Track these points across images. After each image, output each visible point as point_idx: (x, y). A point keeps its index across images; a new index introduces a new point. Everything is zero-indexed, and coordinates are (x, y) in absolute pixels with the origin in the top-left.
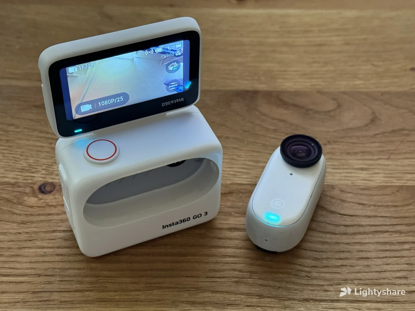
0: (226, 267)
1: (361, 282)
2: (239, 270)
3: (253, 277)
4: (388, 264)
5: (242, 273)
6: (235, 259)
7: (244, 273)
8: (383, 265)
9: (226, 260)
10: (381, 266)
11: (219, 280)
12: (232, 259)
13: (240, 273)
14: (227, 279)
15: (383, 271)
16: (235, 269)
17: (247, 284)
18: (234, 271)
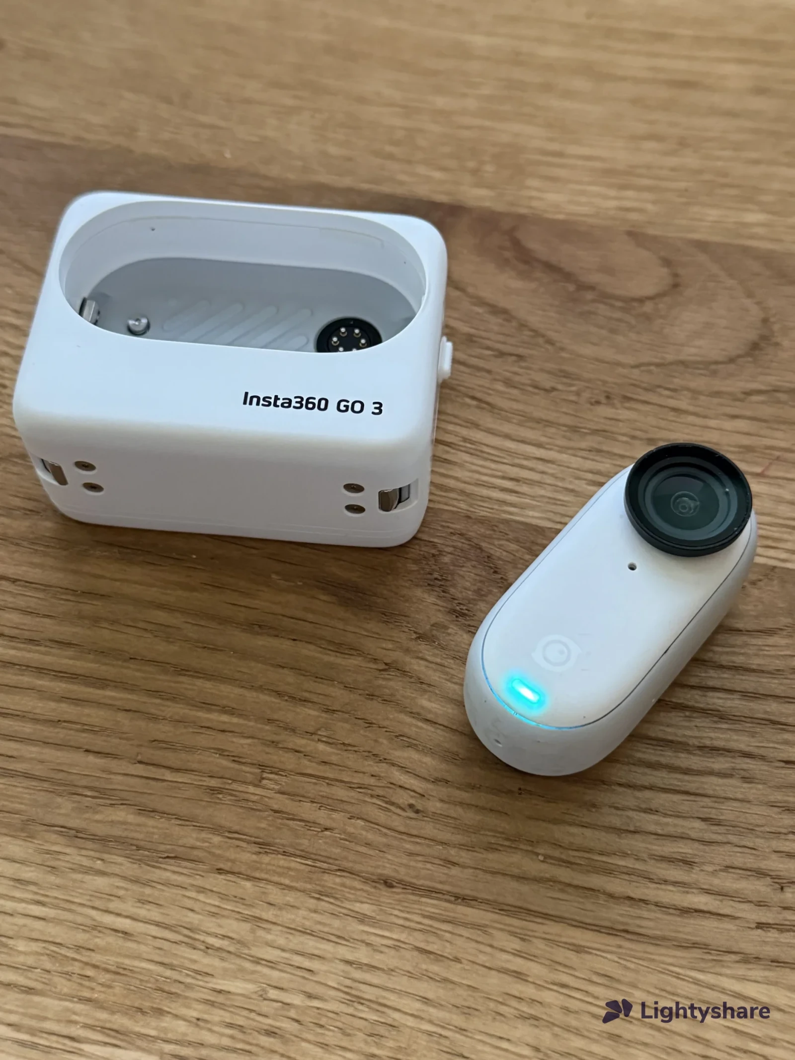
0: (203, 740)
1: (557, 853)
2: (233, 756)
3: (264, 782)
4: (652, 810)
5: (237, 766)
6: (235, 720)
7: (244, 768)
8: (633, 810)
9: (208, 720)
10: (631, 813)
11: (169, 776)
12: (225, 718)
13: (232, 765)
14: (193, 777)
15: (632, 829)
16: (223, 750)
17: (240, 804)
18: (220, 754)
